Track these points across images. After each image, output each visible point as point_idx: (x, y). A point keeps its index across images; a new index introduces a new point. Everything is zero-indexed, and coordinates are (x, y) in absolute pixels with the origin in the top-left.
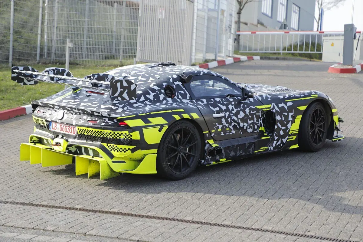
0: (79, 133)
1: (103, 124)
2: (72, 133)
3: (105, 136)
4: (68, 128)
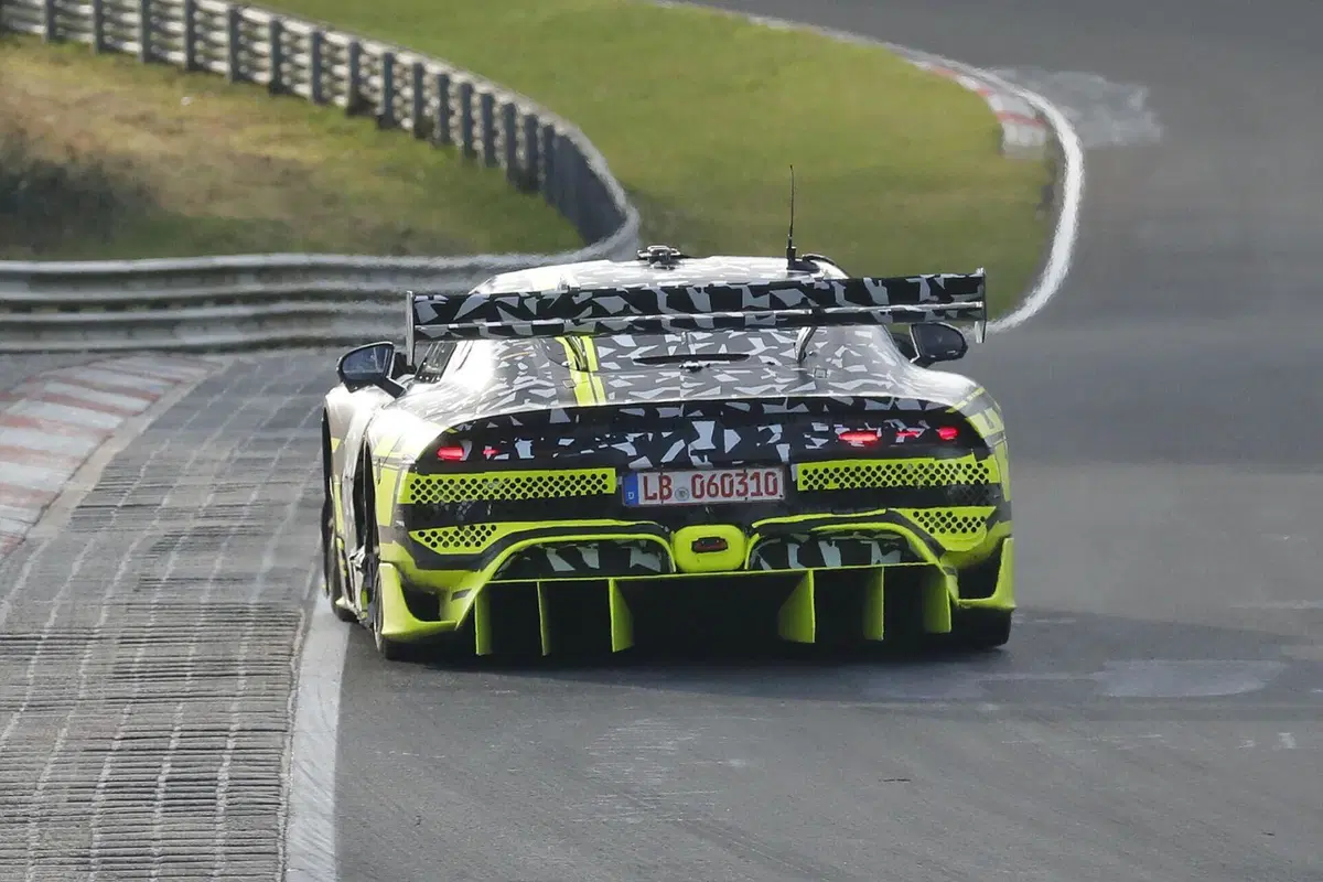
1: (900, 439)
3: (910, 482)
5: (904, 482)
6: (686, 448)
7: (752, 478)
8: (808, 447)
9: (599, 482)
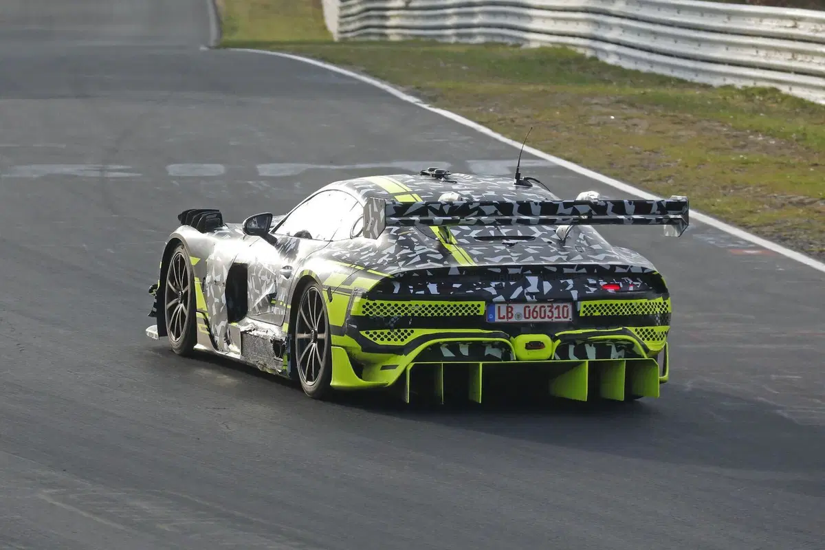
0: (582, 314)
2: (560, 318)
4: (548, 309)
5: (632, 312)
6: (523, 291)
7: (555, 309)
8: (587, 292)
9: (476, 309)
